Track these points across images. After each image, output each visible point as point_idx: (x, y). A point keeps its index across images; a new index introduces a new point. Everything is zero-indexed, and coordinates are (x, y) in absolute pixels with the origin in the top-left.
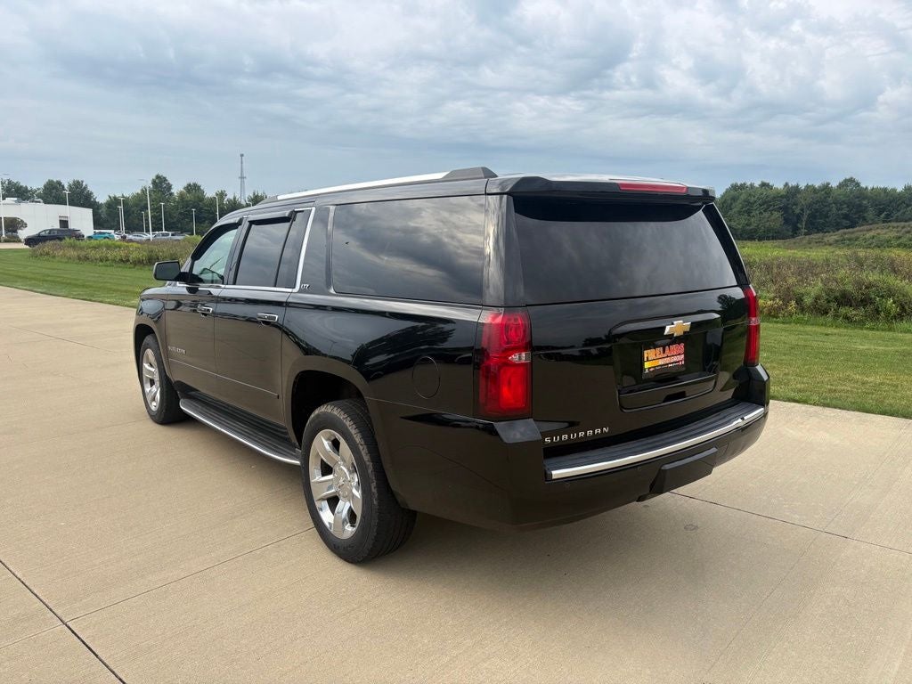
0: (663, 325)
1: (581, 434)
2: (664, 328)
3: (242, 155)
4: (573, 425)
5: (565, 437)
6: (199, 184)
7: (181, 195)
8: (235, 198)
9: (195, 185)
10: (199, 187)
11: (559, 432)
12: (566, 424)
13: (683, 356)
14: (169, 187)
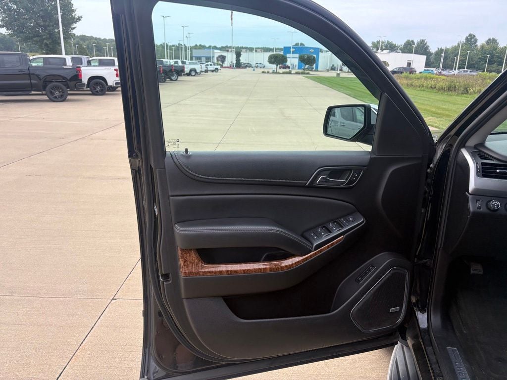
6: (496, 38)
7: (482, 46)
9: (493, 39)
10: (496, 41)
14: (476, 41)
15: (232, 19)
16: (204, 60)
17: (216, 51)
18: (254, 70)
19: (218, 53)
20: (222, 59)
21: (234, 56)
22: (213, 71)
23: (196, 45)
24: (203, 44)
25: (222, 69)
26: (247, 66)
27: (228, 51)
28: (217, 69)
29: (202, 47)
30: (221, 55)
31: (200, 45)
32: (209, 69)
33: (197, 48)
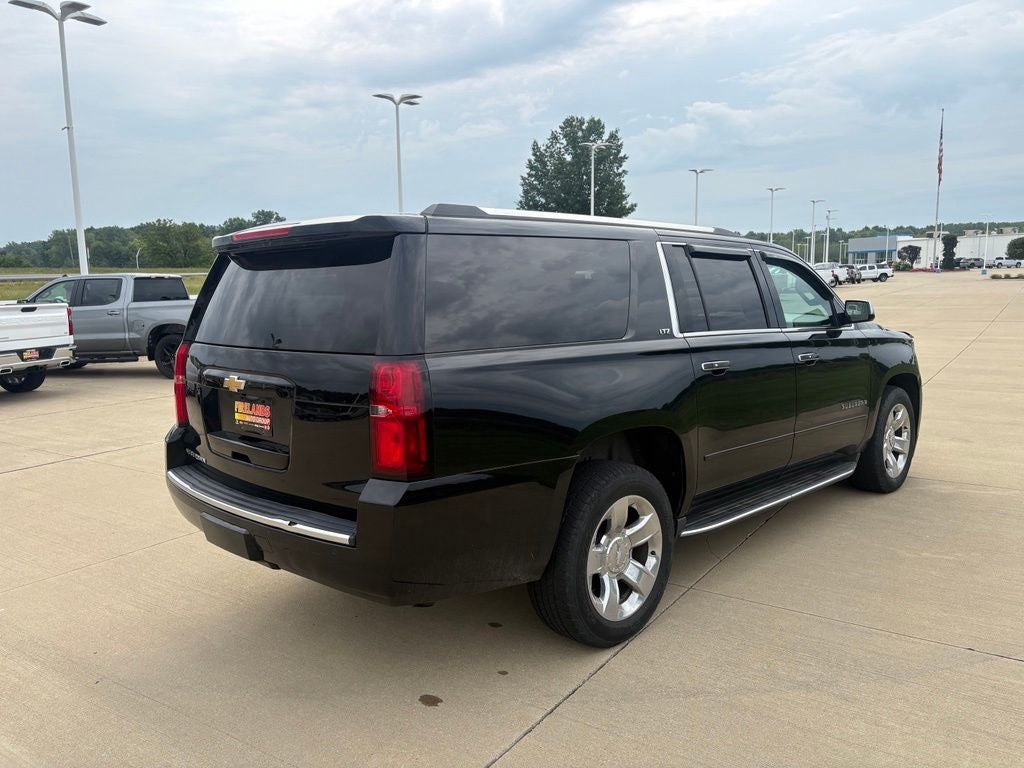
15: (940, 172)
16: (872, 257)
17: (900, 238)
18: (984, 273)
19: (904, 241)
20: (913, 253)
21: (941, 246)
22: (875, 280)
23: (867, 228)
24: (881, 225)
25: (895, 274)
26: (975, 264)
27: (930, 236)
28: (885, 275)
29: (879, 231)
30: (910, 246)
31: (876, 228)
32: (863, 276)
33: (868, 233)
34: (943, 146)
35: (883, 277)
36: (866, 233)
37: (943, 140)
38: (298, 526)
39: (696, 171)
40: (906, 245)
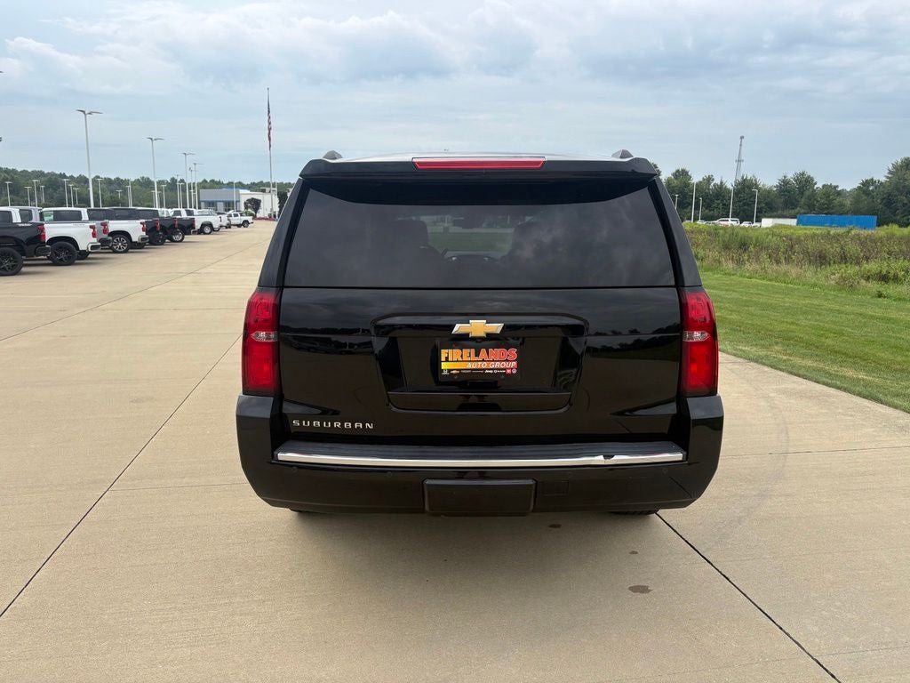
0: (452, 323)
1: (337, 425)
2: (453, 326)
3: (742, 138)
4: (326, 413)
5: (316, 424)
6: (687, 169)
7: (669, 181)
8: (721, 183)
9: (683, 171)
10: (687, 173)
11: (312, 418)
12: (320, 411)
13: (514, 364)
14: (659, 173)
15: (270, 139)
16: (221, 207)
17: (242, 191)
19: (246, 195)
20: (255, 204)
21: (276, 200)
22: (239, 226)
23: (205, 181)
24: (217, 180)
25: (254, 221)
27: (264, 191)
28: (246, 222)
29: (215, 184)
30: (253, 199)
31: (212, 181)
32: (233, 222)
33: (208, 185)
34: (271, 119)
35: (245, 223)
36: (204, 185)
37: (271, 114)
38: (616, 457)
39: (84, 112)
40: (250, 197)
